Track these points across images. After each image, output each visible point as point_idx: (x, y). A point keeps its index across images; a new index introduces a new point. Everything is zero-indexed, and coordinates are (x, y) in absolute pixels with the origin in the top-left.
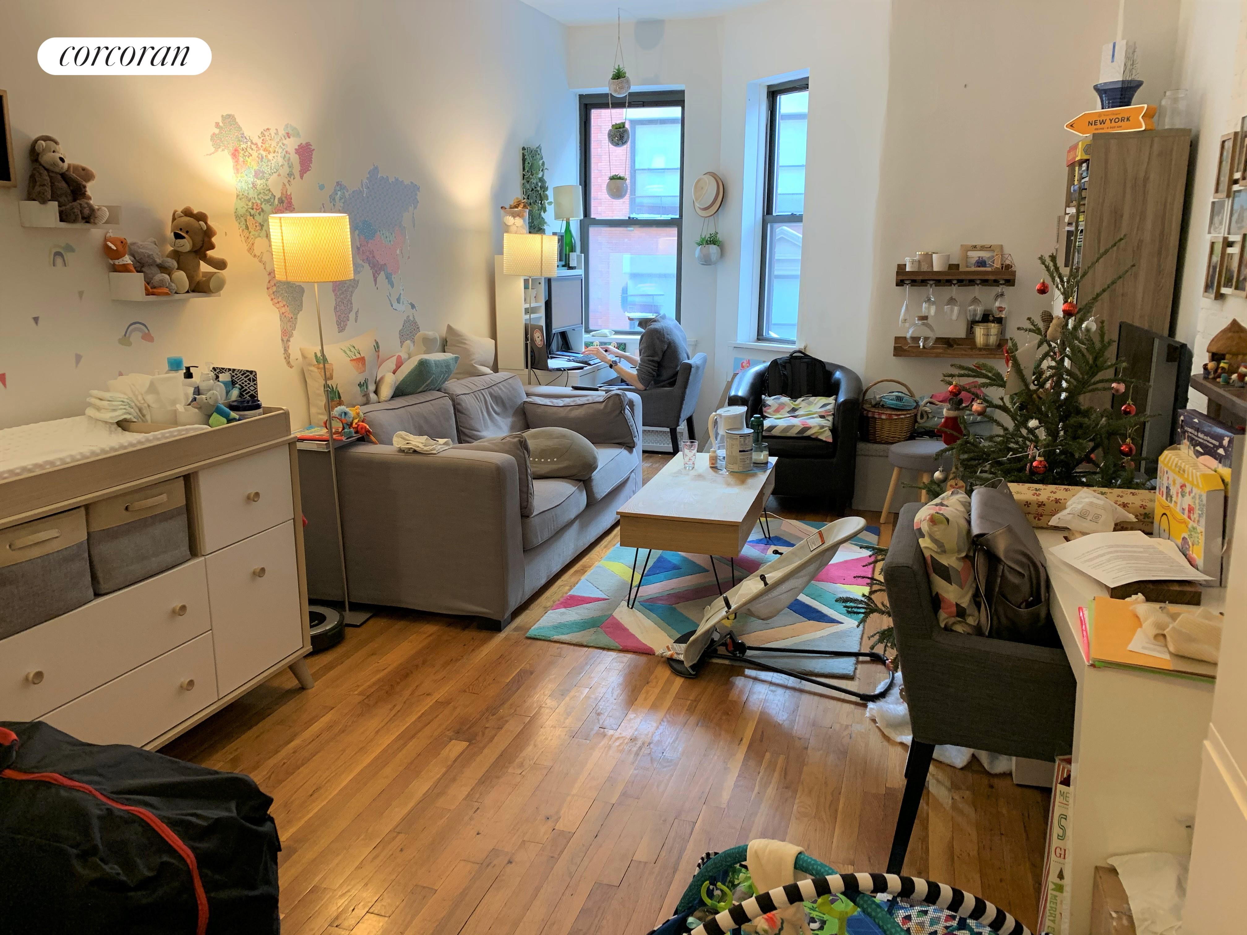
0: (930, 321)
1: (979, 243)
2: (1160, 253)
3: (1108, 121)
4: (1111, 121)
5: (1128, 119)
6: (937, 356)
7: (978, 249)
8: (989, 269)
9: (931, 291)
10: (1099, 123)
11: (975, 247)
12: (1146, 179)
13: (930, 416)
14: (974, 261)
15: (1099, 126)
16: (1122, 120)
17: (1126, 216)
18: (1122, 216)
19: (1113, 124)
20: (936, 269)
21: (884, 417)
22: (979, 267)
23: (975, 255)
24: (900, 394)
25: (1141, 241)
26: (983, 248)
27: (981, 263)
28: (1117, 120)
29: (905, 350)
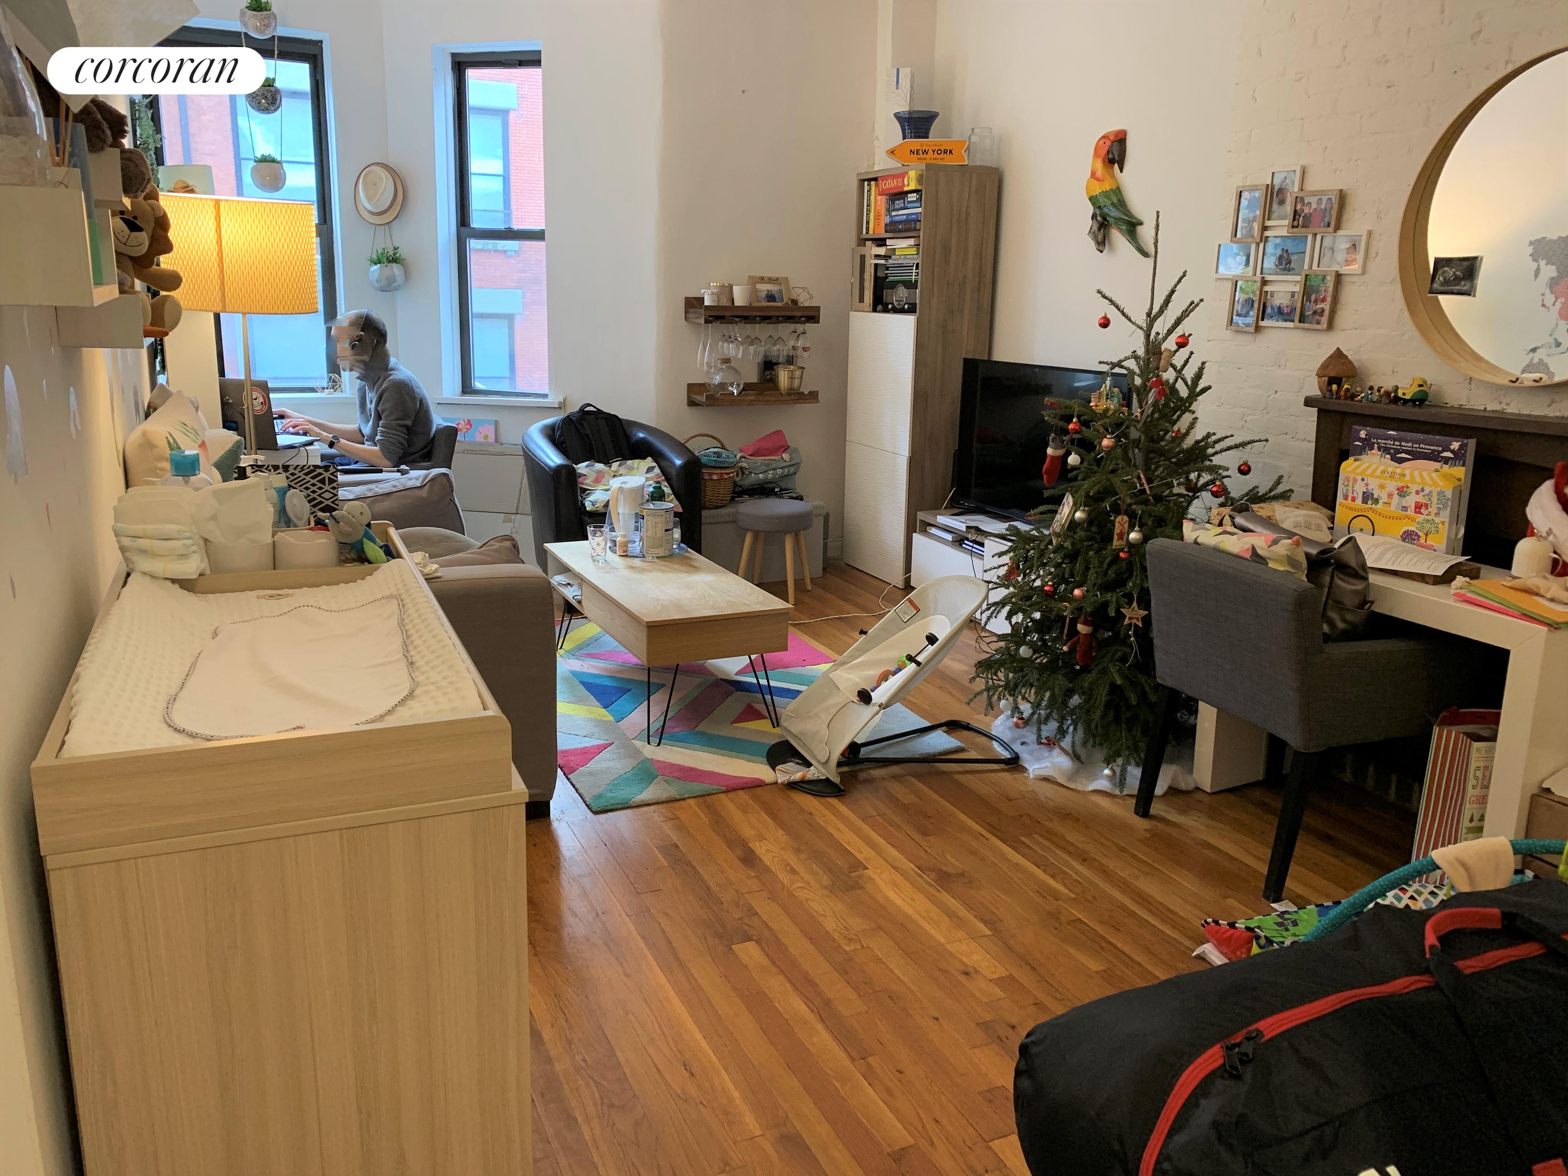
0: (733, 364)
1: (767, 274)
2: (979, 290)
3: (931, 152)
4: (934, 152)
5: (950, 152)
6: (751, 403)
7: (766, 281)
8: (780, 304)
9: (739, 330)
10: (921, 153)
11: (762, 278)
12: (967, 215)
13: (747, 473)
14: (764, 294)
15: (921, 156)
16: (945, 152)
17: (953, 250)
18: (950, 251)
19: (936, 155)
20: (738, 303)
21: (715, 477)
22: (769, 301)
23: (764, 288)
24: (716, 450)
25: (965, 277)
26: (771, 280)
27: (771, 297)
28: (939, 152)
29: (717, 399)
